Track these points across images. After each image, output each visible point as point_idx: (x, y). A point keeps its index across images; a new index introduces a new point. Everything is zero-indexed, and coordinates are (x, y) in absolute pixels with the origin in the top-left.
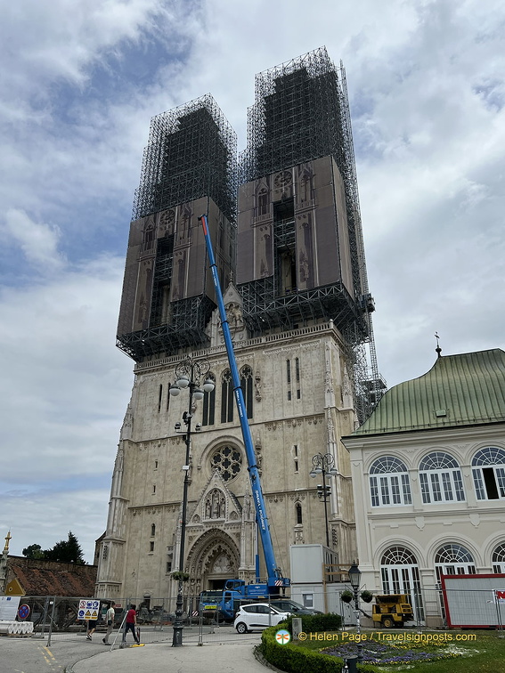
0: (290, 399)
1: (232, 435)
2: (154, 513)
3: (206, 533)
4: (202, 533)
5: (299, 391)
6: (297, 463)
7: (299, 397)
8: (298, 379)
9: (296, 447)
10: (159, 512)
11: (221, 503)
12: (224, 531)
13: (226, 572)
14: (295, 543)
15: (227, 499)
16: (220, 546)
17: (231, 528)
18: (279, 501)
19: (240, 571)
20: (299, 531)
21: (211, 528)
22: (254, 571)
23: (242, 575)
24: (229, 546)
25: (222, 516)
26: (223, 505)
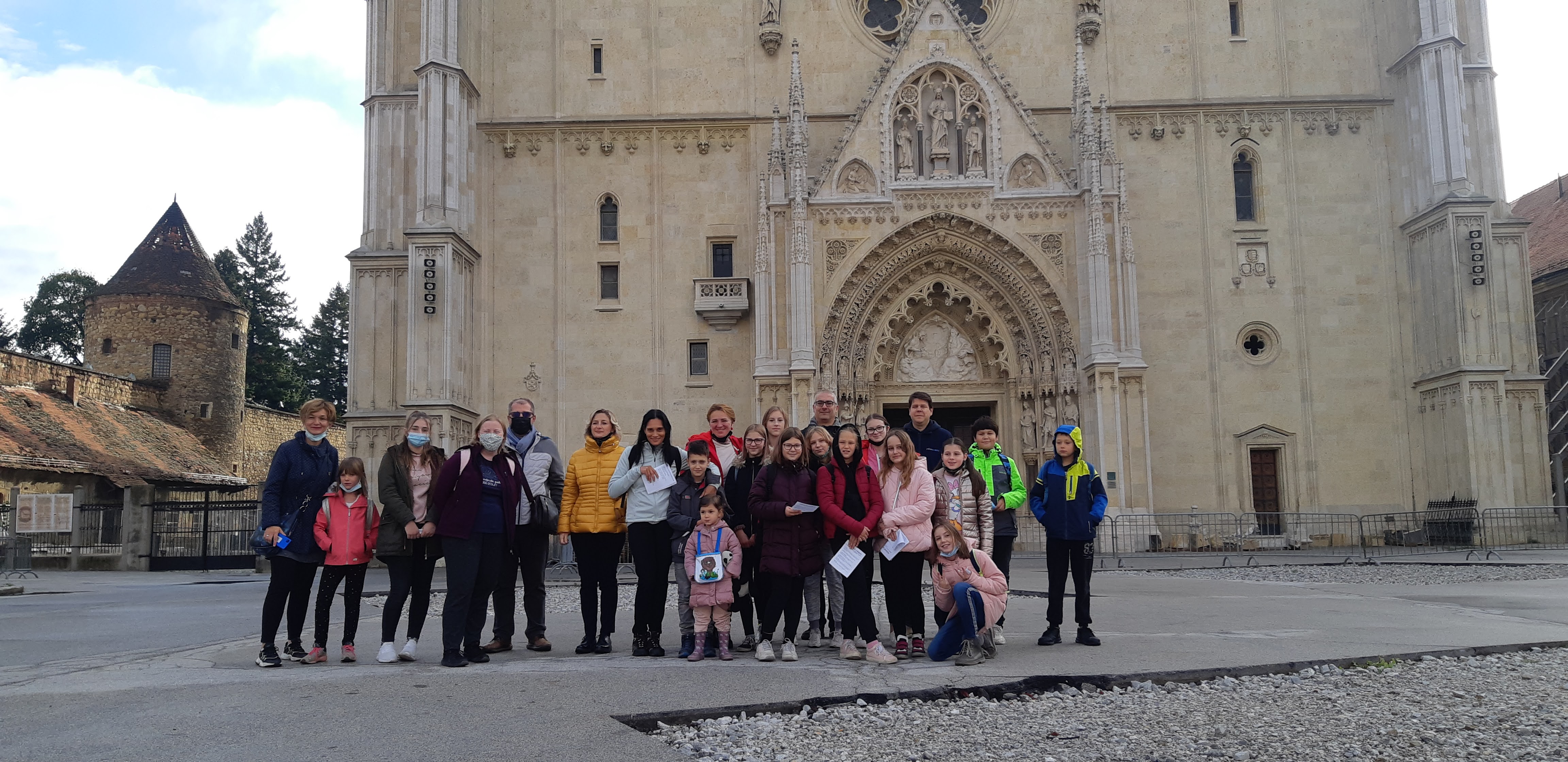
2: (607, 151)
3: (903, 232)
4: (889, 229)
10: (631, 149)
11: (964, 119)
12: (987, 224)
13: (954, 378)
14: (1237, 284)
15: (993, 108)
16: (938, 286)
17: (1019, 217)
18: (1169, 136)
19: (1098, 369)
20: (1252, 244)
21: (928, 212)
22: (1136, 373)
23: (1106, 383)
24: (986, 286)
25: (975, 171)
26: (977, 130)
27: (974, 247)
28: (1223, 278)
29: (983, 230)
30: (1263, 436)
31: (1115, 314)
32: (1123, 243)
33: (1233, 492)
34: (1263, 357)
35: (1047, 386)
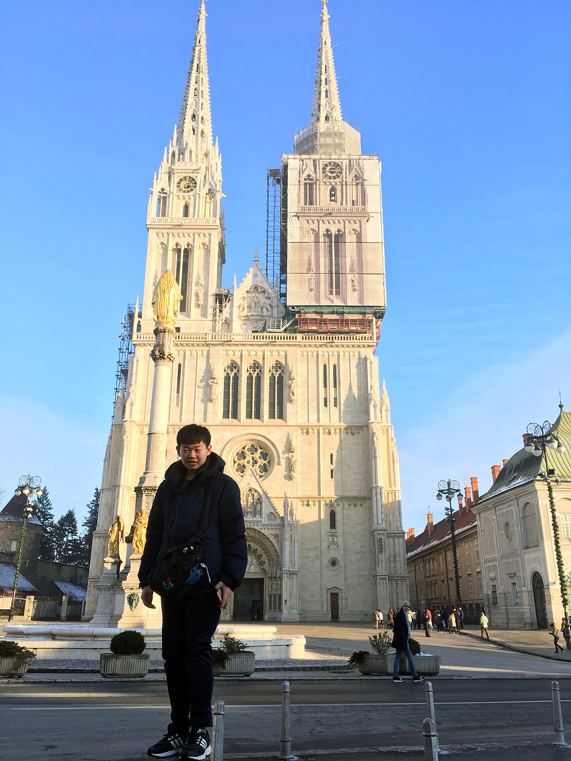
0: (326, 405)
1: (262, 433)
5: (335, 399)
6: (332, 471)
7: (336, 406)
8: (335, 386)
9: (331, 455)
11: (257, 503)
12: (260, 531)
13: (253, 571)
14: (329, 547)
15: (263, 499)
17: (268, 529)
18: (313, 506)
19: (284, 572)
20: (333, 536)
22: (296, 572)
23: (286, 575)
24: (261, 546)
25: (258, 516)
26: (259, 505)
27: (257, 536)
28: (325, 545)
29: (259, 531)
30: (334, 590)
31: (291, 556)
32: (295, 537)
33: (325, 605)
34: (335, 567)
35: (274, 575)
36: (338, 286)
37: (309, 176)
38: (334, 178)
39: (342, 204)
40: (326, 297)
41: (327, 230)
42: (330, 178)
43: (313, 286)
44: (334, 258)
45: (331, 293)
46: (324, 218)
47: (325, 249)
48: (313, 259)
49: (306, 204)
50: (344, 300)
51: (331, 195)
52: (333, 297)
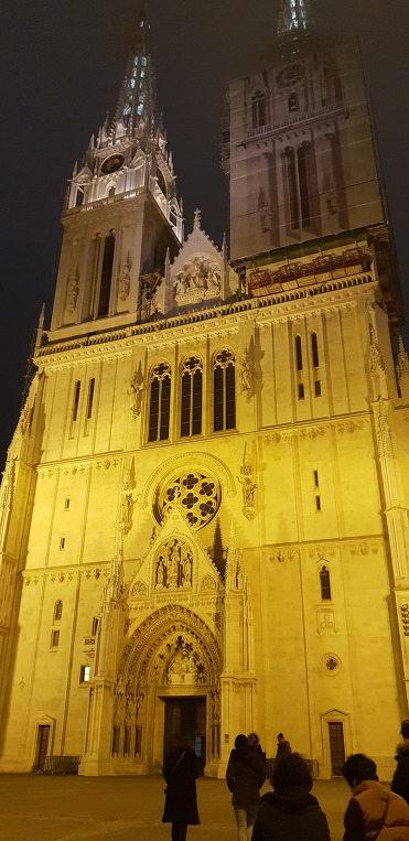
0: (302, 397)
1: (202, 453)
2: (61, 580)
3: (157, 613)
4: (149, 612)
5: (317, 384)
6: (318, 499)
7: (318, 393)
8: (316, 364)
9: (316, 473)
10: (70, 578)
11: (184, 560)
13: (189, 683)
14: (319, 632)
16: (180, 637)
17: (203, 604)
18: (287, 560)
19: (223, 680)
20: (327, 611)
21: (166, 604)
23: (226, 687)
24: (196, 637)
25: (186, 583)
27: (188, 619)
28: (312, 629)
29: (189, 611)
30: (333, 715)
34: (336, 670)
36: (306, 213)
37: (258, 93)
38: (294, 83)
39: (306, 110)
40: (289, 234)
41: (287, 148)
42: (288, 85)
43: (268, 225)
44: (298, 180)
45: (297, 226)
46: (280, 136)
47: (284, 172)
48: (267, 189)
49: (255, 126)
50: (317, 231)
51: (291, 104)
52: (300, 231)
